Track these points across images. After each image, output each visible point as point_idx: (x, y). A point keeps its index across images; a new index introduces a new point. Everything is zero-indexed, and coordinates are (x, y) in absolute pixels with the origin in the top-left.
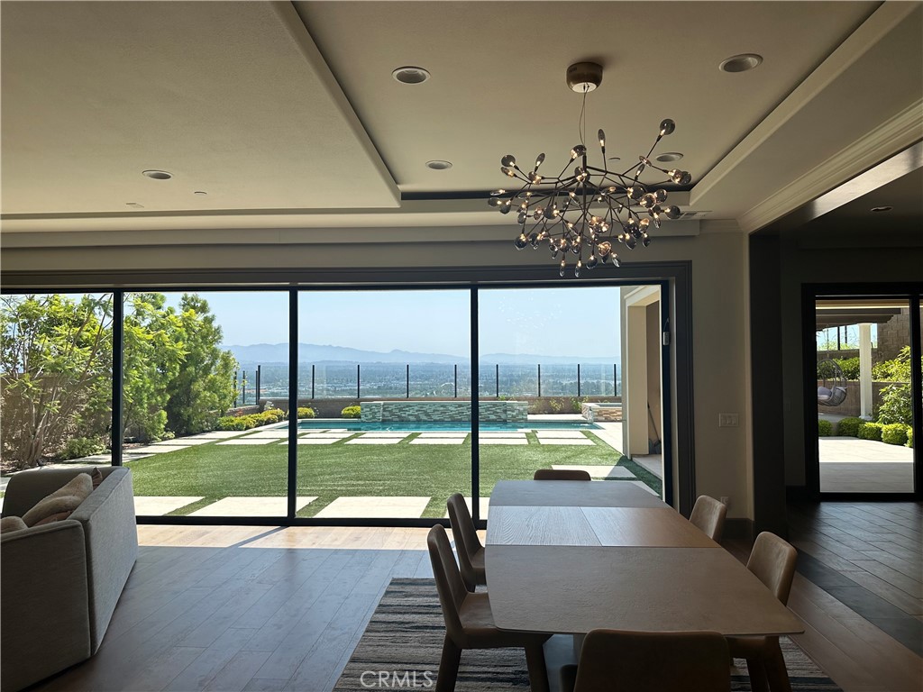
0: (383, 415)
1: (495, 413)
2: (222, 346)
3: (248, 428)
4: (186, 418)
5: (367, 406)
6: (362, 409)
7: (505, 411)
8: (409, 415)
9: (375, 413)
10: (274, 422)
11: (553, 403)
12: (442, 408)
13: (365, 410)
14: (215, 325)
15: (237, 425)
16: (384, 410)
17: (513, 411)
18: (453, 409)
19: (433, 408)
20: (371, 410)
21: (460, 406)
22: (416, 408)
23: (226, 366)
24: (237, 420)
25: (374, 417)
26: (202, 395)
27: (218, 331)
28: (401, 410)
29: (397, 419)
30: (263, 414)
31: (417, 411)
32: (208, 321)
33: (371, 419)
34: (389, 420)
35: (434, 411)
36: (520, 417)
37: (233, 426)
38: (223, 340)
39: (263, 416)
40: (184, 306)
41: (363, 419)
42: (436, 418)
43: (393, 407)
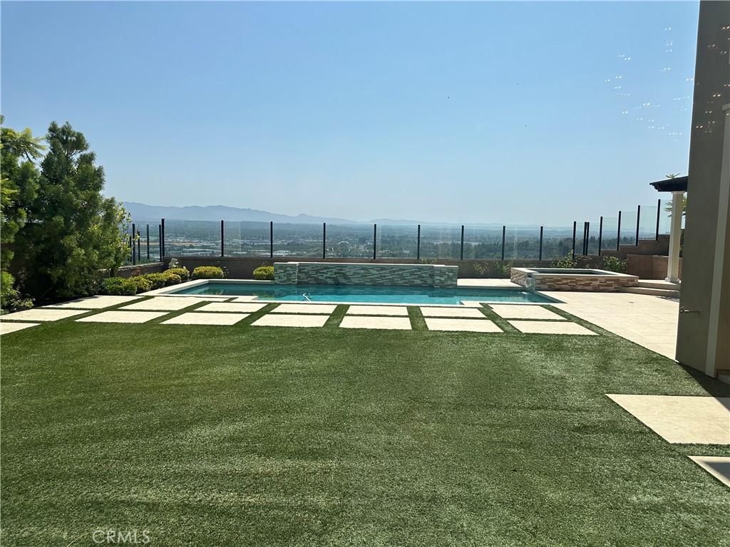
0: (299, 277)
1: (420, 277)
2: (105, 193)
3: (141, 291)
4: (55, 281)
5: (281, 267)
6: (276, 270)
7: (432, 276)
8: (327, 278)
9: (290, 275)
10: (176, 282)
11: (477, 267)
12: (362, 271)
13: (279, 271)
14: (96, 165)
15: (126, 288)
16: (300, 272)
17: (442, 277)
18: (375, 272)
19: (353, 271)
20: (285, 271)
21: (383, 268)
22: (334, 270)
23: (109, 217)
24: (125, 282)
25: (289, 280)
26: (74, 253)
27: (99, 173)
28: (318, 272)
29: (314, 282)
30: (164, 273)
31: (335, 273)
32: (87, 159)
33: (285, 281)
34: (305, 283)
35: (354, 274)
36: (449, 283)
37: (121, 289)
38: (105, 185)
39: (163, 276)
40: (51, 139)
41: (277, 280)
42: (356, 281)
43: (310, 268)
